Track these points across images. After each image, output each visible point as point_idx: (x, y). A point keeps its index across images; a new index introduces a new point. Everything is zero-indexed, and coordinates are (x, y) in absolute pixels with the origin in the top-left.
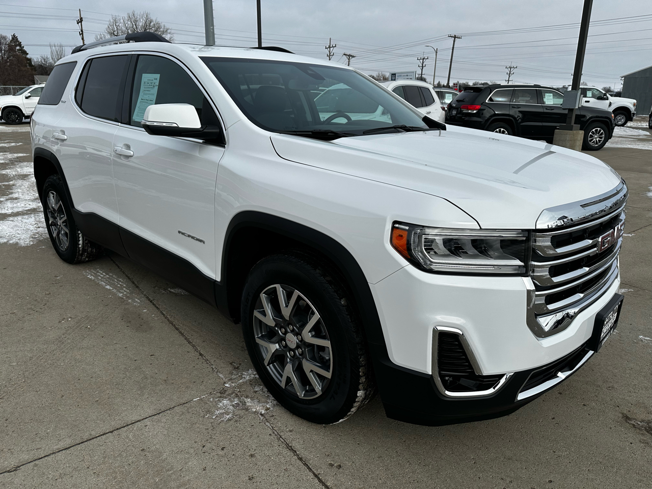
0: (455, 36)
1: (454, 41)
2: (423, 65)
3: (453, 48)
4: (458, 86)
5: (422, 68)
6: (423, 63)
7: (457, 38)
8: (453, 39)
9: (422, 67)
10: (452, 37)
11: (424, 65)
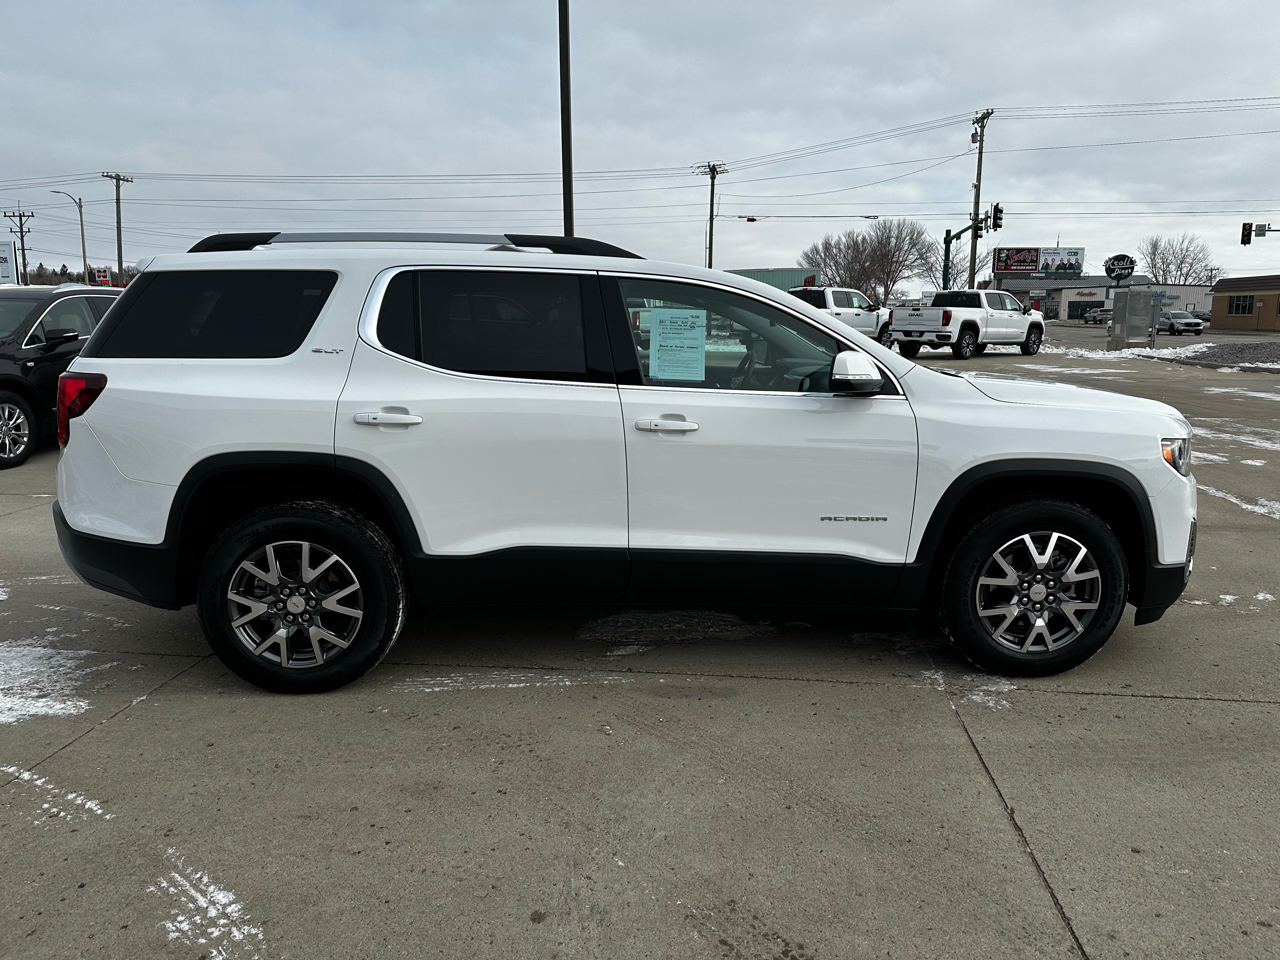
0: (118, 176)
1: (118, 187)
2: (21, 229)
3: (118, 200)
4: (108, 274)
5: (22, 237)
6: (21, 225)
7: (123, 180)
8: (114, 181)
9: (22, 232)
10: (111, 177)
11: (25, 229)
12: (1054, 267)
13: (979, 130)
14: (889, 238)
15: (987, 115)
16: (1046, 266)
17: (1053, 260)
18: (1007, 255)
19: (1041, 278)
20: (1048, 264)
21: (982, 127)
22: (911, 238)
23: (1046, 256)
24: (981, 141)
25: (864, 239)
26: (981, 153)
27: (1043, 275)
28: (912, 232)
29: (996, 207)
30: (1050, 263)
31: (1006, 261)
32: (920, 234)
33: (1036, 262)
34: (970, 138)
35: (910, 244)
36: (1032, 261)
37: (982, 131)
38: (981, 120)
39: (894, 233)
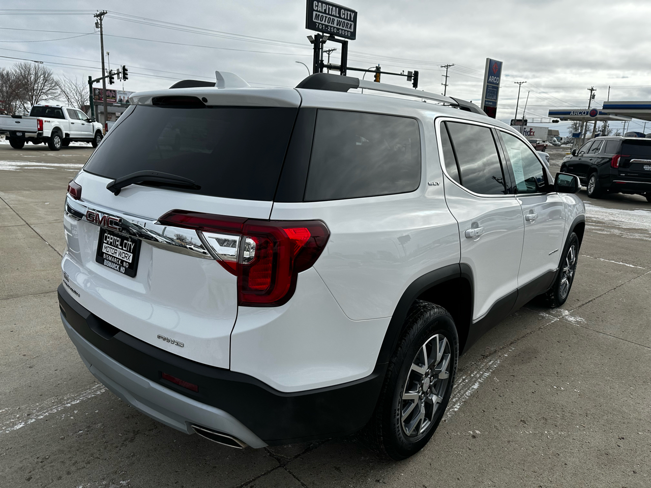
12: (125, 101)
13: (99, 21)
14: (29, 74)
15: (103, 14)
16: (121, 100)
17: (124, 97)
18: (99, 92)
19: (119, 106)
20: (121, 99)
21: (101, 20)
22: (44, 77)
23: (120, 95)
24: (101, 28)
25: (8, 74)
26: (102, 35)
27: (120, 105)
28: (44, 73)
29: (124, 67)
30: (123, 99)
31: (98, 95)
32: (49, 75)
33: (115, 97)
34: (95, 25)
35: (44, 80)
36: (113, 97)
37: (101, 22)
38: (101, 15)
39: (32, 72)
